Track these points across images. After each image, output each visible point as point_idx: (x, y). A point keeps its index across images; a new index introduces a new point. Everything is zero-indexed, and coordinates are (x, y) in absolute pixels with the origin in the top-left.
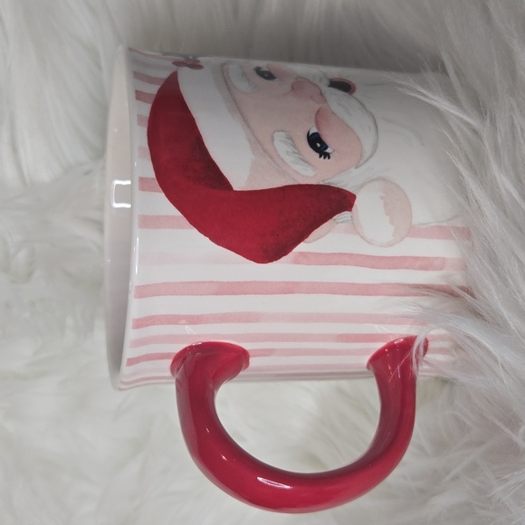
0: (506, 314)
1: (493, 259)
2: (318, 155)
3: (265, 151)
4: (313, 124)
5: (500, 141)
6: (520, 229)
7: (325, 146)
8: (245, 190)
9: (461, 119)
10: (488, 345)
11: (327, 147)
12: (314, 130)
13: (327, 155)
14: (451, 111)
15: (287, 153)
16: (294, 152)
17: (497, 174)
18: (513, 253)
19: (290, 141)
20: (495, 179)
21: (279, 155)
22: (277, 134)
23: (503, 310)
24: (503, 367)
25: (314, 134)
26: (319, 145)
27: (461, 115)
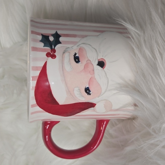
0: (147, 93)
1: (144, 75)
2: (87, 94)
3: (71, 94)
4: (88, 84)
5: (146, 39)
6: (152, 67)
7: (90, 91)
8: (63, 104)
9: (135, 32)
10: (142, 102)
11: (90, 92)
12: (87, 86)
13: (90, 94)
14: (132, 29)
15: (78, 94)
16: (80, 94)
17: (145, 50)
18: (150, 74)
19: (79, 91)
20: (145, 51)
21: (75, 95)
22: (75, 88)
23: (146, 91)
24: (146, 108)
25: (87, 88)
26: (88, 91)
27: (135, 30)
